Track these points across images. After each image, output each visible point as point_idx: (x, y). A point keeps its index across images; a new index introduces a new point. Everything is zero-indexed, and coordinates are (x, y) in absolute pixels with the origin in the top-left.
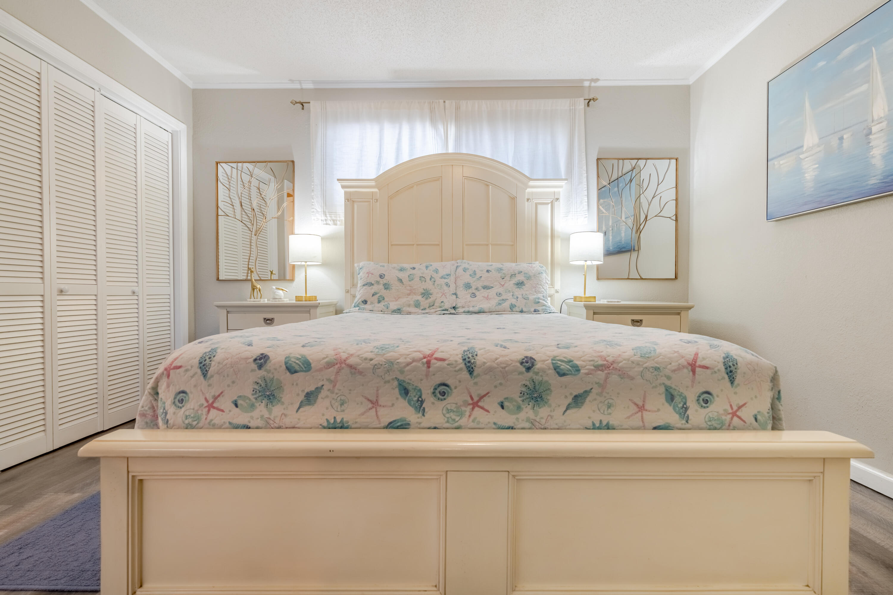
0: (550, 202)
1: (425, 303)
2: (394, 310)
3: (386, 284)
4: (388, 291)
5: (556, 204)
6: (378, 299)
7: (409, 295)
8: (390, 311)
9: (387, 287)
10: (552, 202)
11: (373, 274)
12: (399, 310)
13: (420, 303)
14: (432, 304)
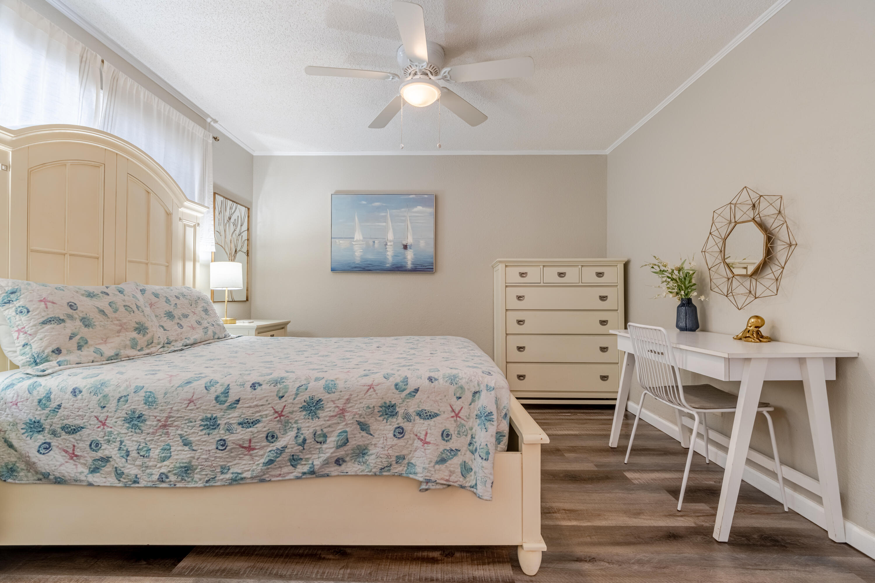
0: (193, 225)
1: (142, 340)
2: (110, 357)
3: (83, 318)
4: (91, 329)
5: (197, 228)
6: (78, 343)
7: (119, 332)
8: (105, 360)
9: (86, 322)
10: (194, 226)
11: (53, 303)
12: (117, 355)
13: (138, 341)
14: (151, 341)
